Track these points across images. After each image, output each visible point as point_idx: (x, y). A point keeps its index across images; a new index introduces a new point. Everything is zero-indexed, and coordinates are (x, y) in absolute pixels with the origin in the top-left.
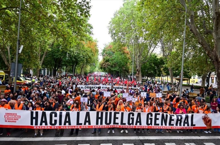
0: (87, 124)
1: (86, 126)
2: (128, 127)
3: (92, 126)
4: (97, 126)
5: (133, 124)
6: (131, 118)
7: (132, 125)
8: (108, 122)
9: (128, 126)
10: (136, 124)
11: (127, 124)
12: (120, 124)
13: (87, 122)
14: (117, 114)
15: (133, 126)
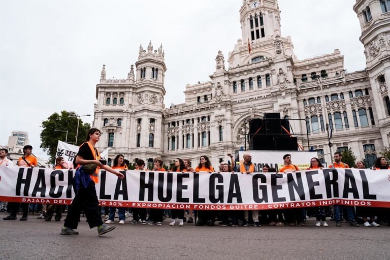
0: (121, 197)
1: (117, 202)
2: (210, 207)
3: (131, 203)
4: (142, 203)
5: (222, 201)
6: (217, 186)
7: (219, 203)
8: (165, 196)
9: (210, 205)
10: (230, 201)
11: (208, 202)
12: (191, 202)
13: (121, 193)
14: (184, 179)
15: (221, 206)
